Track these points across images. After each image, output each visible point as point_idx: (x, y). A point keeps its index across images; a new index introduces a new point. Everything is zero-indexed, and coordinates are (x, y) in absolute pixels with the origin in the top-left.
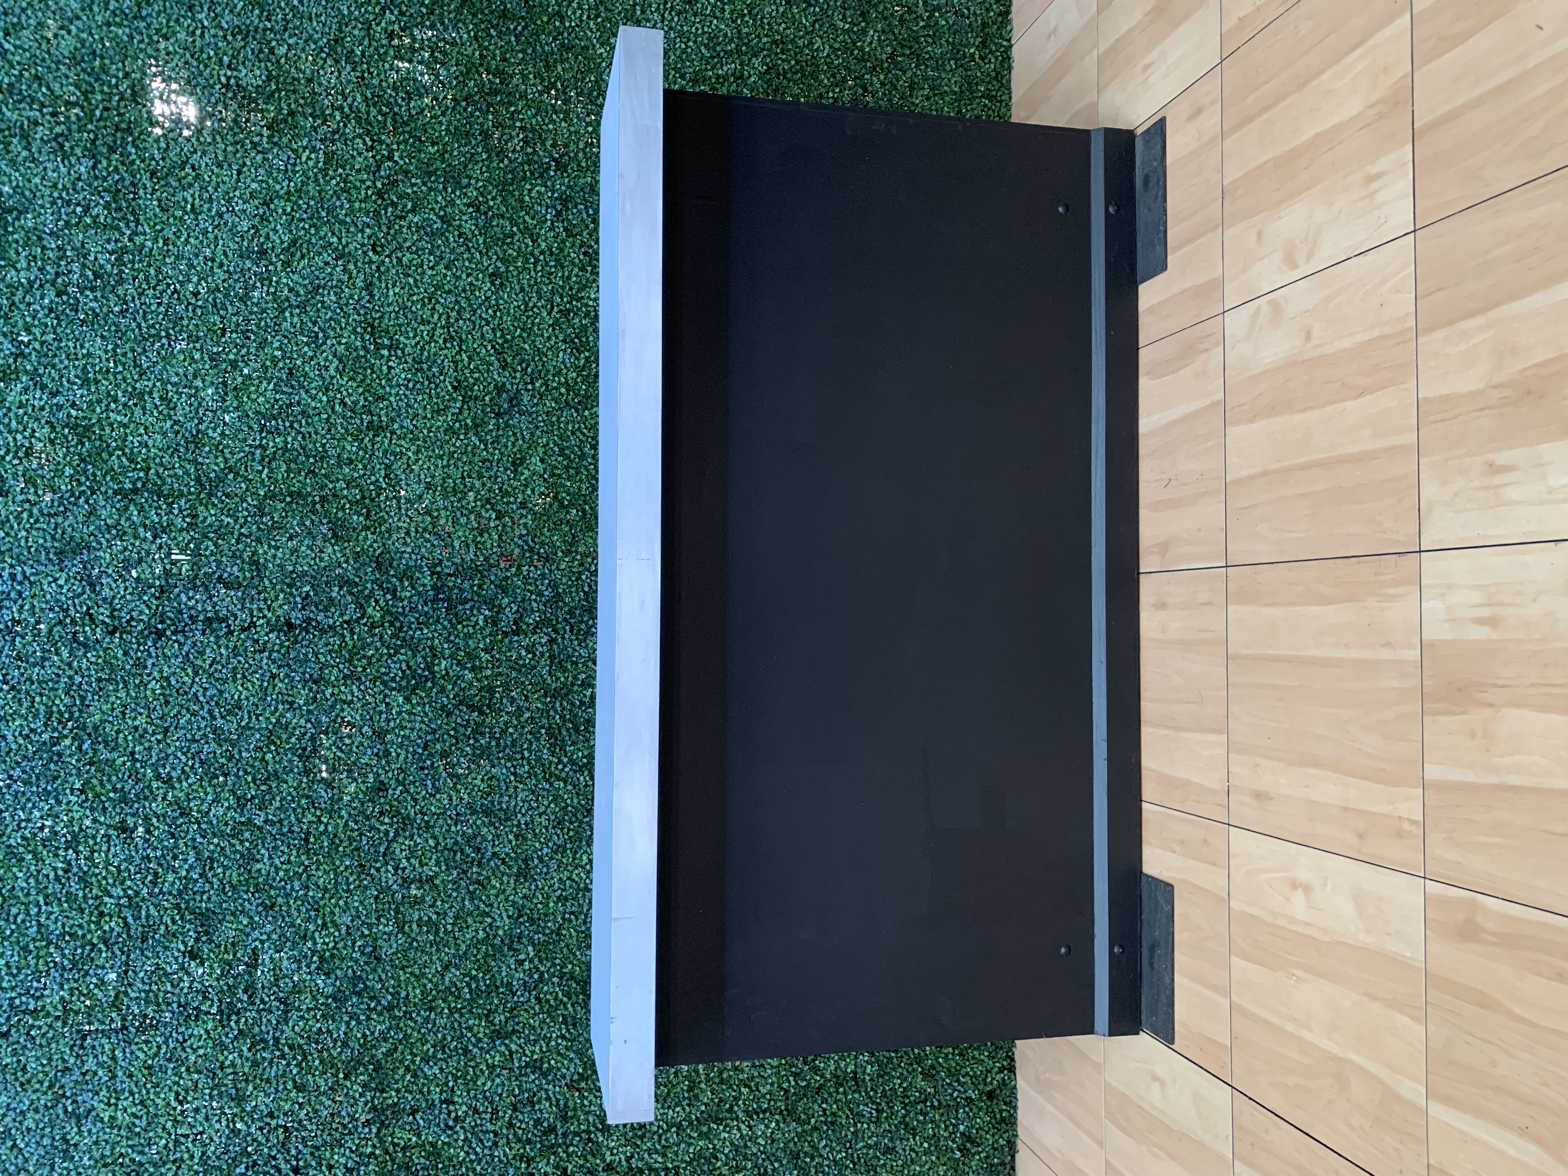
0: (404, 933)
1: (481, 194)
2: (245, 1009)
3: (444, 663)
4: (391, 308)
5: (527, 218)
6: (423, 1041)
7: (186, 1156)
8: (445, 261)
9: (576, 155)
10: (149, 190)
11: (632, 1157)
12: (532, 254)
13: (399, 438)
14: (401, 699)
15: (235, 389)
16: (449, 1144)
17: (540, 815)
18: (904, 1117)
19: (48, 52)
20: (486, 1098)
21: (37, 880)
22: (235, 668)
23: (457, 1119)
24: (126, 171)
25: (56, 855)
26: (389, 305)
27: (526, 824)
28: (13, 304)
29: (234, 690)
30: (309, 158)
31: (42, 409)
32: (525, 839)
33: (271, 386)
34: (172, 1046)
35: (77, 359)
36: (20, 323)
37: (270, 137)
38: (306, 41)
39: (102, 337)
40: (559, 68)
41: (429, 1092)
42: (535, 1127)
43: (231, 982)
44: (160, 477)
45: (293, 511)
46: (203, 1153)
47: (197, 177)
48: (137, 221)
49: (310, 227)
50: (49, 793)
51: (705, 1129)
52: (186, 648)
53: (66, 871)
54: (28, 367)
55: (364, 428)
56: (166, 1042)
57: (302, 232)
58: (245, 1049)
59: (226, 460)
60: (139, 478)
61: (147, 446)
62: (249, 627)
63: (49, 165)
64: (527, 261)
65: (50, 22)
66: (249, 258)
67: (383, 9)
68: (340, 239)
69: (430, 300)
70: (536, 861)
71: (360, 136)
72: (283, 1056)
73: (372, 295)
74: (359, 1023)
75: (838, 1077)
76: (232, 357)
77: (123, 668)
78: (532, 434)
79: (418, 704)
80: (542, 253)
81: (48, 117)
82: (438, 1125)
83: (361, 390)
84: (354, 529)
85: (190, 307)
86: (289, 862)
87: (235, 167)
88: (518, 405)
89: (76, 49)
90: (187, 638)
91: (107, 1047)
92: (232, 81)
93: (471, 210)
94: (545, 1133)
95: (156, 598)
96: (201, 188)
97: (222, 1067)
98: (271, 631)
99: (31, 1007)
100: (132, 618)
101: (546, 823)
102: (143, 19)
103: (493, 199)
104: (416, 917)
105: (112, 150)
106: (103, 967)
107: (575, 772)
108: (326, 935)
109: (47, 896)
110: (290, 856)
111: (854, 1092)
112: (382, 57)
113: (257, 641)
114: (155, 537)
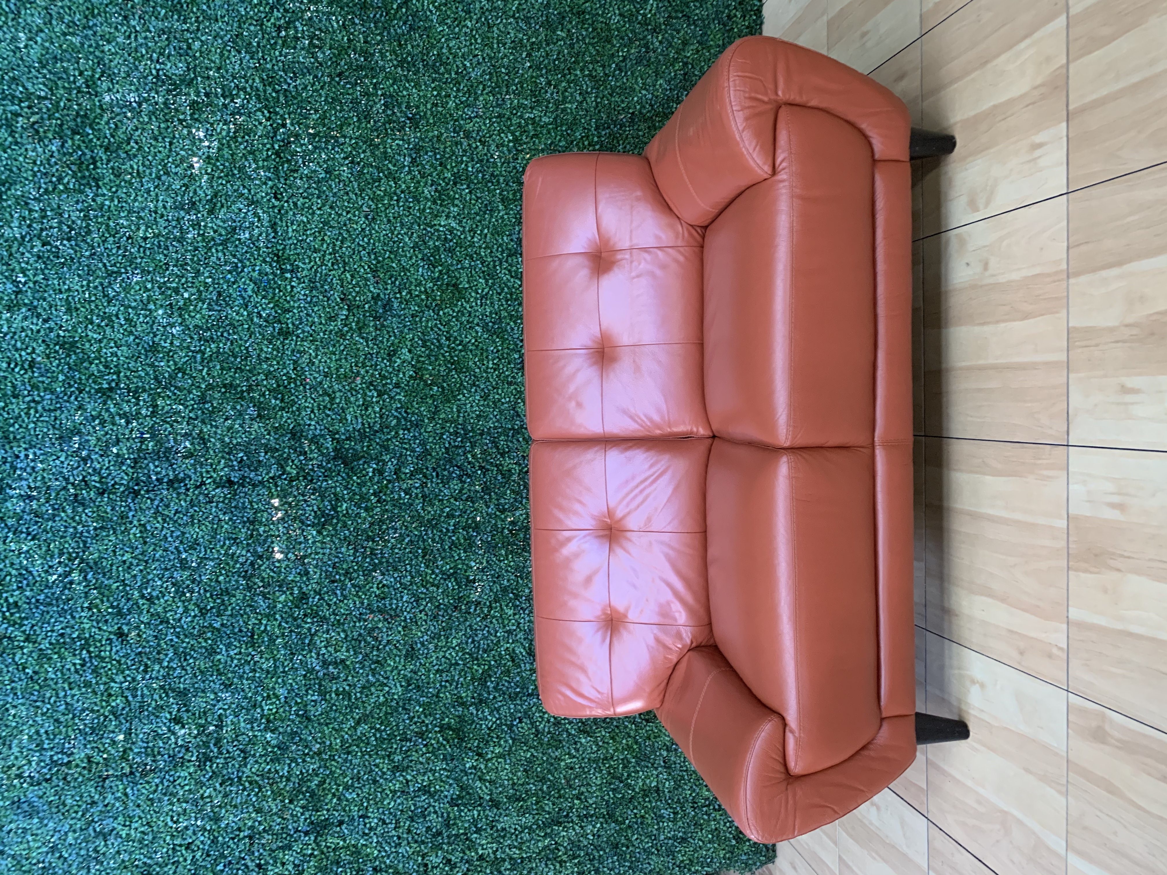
0: (326, 700)
1: (354, 148)
2: (217, 758)
3: (345, 505)
4: (291, 242)
5: (390, 166)
6: (344, 775)
7: (181, 859)
8: (329, 202)
9: (425, 113)
10: (105, 162)
11: (497, 850)
12: (395, 193)
13: (302, 340)
14: (315, 533)
15: (179, 308)
16: (365, 845)
17: (421, 612)
18: (694, 817)
19: (21, 59)
20: (390, 813)
21: (62, 673)
22: (192, 516)
23: (371, 829)
24: (86, 147)
25: (75, 655)
26: (289, 239)
27: (411, 619)
28: (11, 254)
29: (193, 532)
30: (222, 129)
31: (38, 331)
32: (411, 630)
33: (205, 306)
34: (166, 784)
35: (61, 292)
36: (17, 268)
37: (191, 115)
38: (215, 37)
39: (79, 276)
40: (409, 47)
41: (350, 810)
42: (427, 832)
43: (204, 739)
44: (128, 379)
45: (227, 399)
46: (194, 857)
47: (140, 148)
48: (98, 187)
49: (227, 182)
50: (66, 611)
51: (549, 831)
52: (156, 503)
53: (82, 665)
54: (26, 301)
55: (276, 334)
56: (162, 783)
57: (220, 187)
58: (217, 785)
59: (175, 364)
60: (113, 380)
61: (117, 356)
62: (201, 485)
63: (29, 147)
64: (392, 199)
65: (21, 35)
66: (183, 209)
67: (272, 8)
68: (249, 191)
69: (320, 232)
70: (419, 645)
71: (259, 110)
72: (244, 789)
73: (276, 232)
74: (298, 765)
75: (645, 790)
76: (174, 285)
77: (111, 520)
78: (402, 332)
79: (328, 536)
80: (402, 192)
81: (26, 110)
82: (358, 833)
83: (271, 305)
84: (274, 408)
85: (142, 250)
86: (240, 653)
87: (167, 140)
88: (390, 310)
89: (42, 55)
90: (156, 495)
91: (121, 787)
92: (161, 73)
93: (347, 162)
94: (434, 836)
95: (132, 468)
96: (144, 157)
97: (202, 797)
98: (217, 487)
99: (65, 761)
100: (116, 483)
101: (425, 618)
102: (90, 28)
103: (364, 152)
104: (334, 689)
105: (75, 132)
106: (113, 732)
107: (445, 580)
108: (271, 704)
109: (70, 684)
110: (241, 648)
111: (656, 801)
112: (274, 47)
113: (207, 495)
114: (128, 423)
